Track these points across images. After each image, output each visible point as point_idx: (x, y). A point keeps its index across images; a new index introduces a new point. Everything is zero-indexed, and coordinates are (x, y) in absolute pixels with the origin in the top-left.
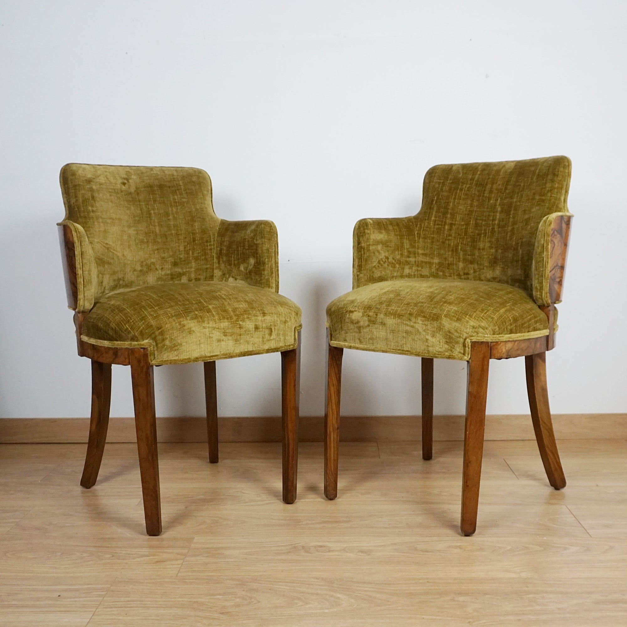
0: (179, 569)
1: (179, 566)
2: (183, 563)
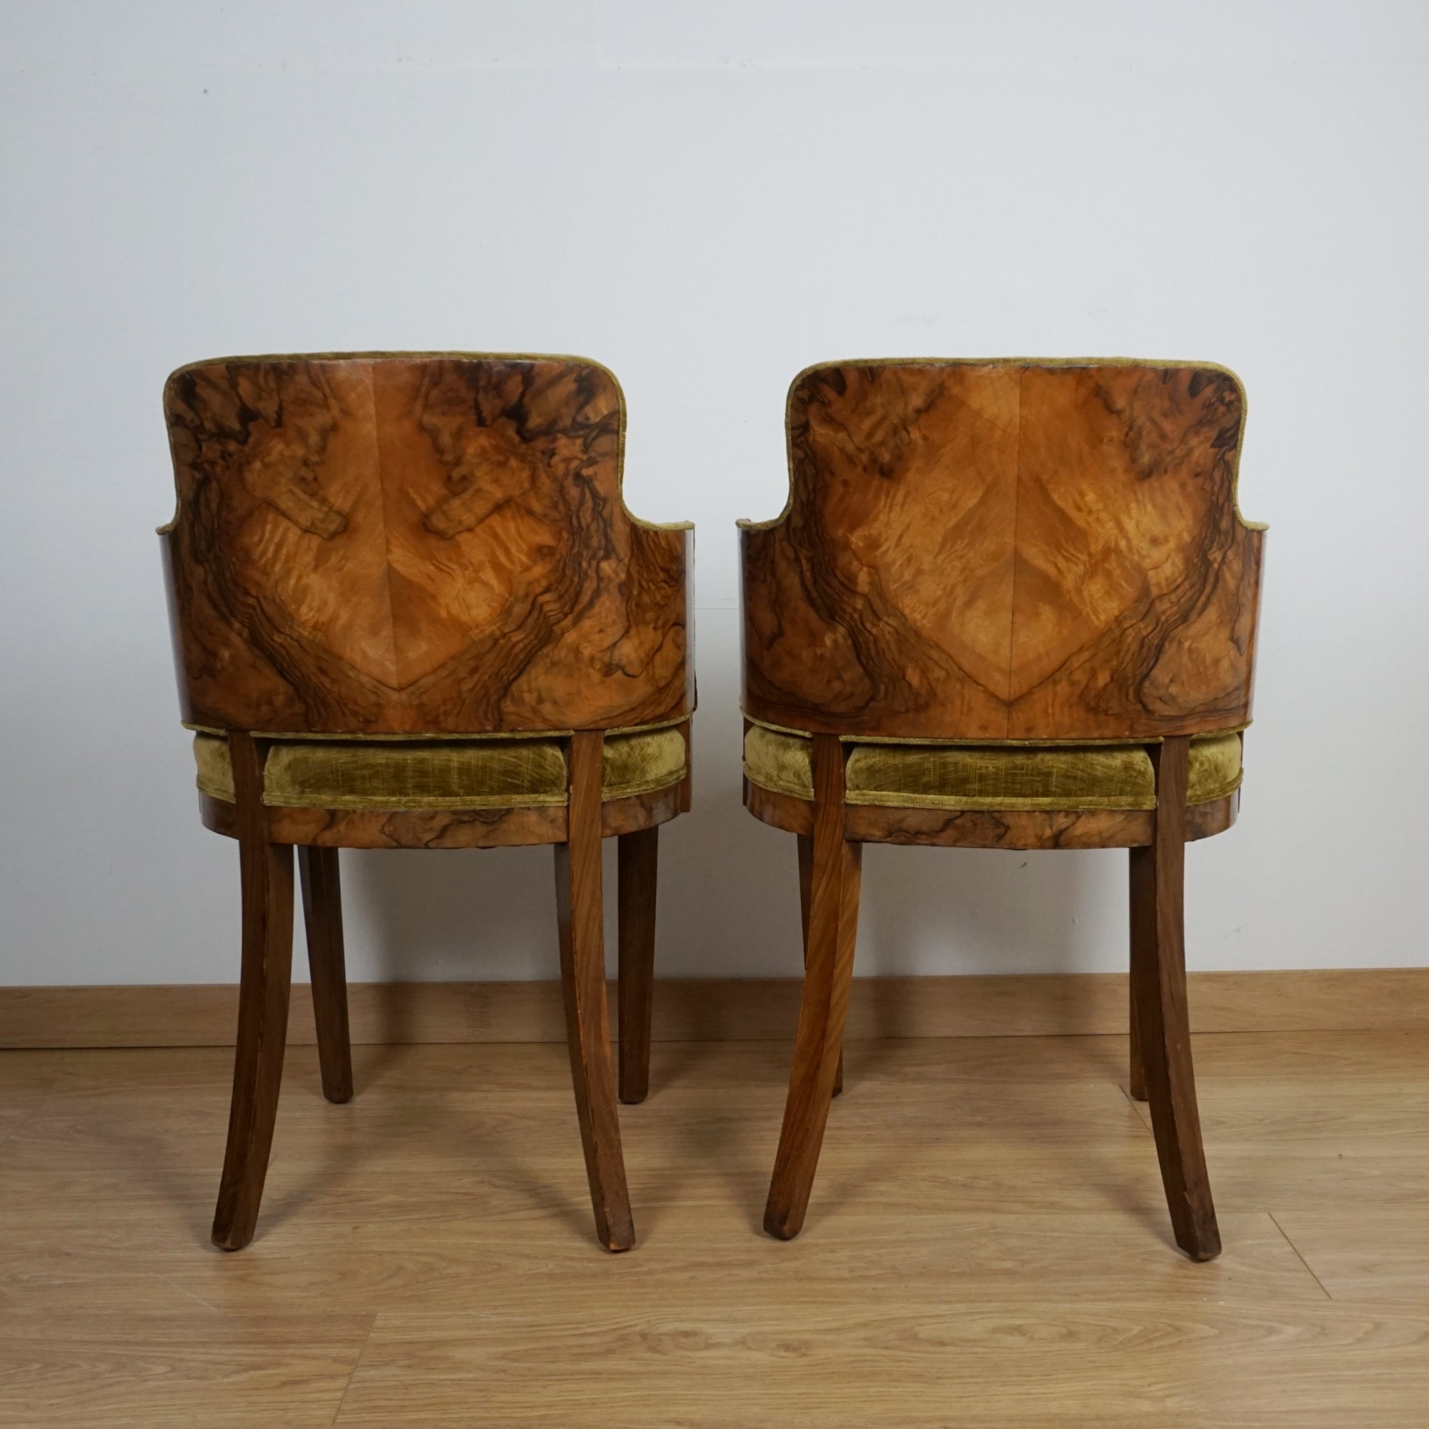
0: (339, 1402)
1: (339, 1395)
2: (350, 1387)
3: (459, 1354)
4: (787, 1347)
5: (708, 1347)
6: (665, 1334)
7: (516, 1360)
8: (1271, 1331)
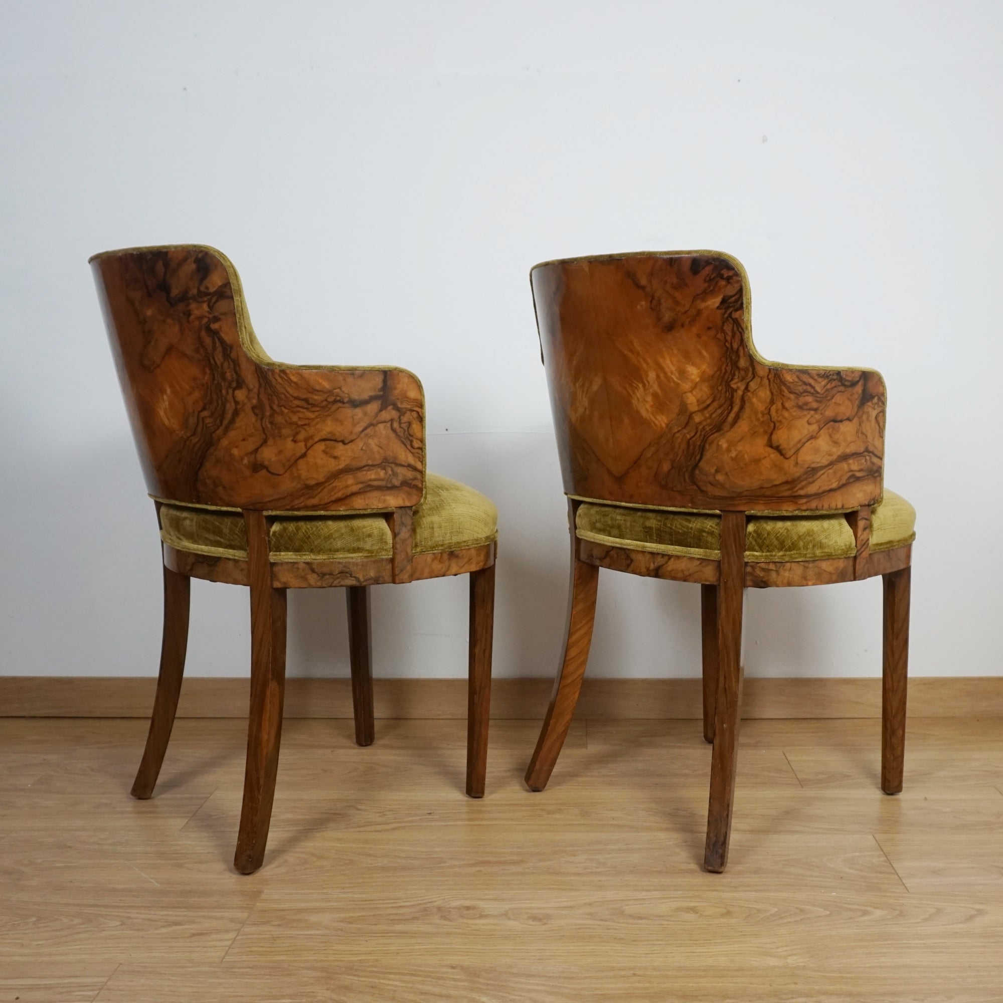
0: (228, 948)
1: (229, 943)
2: (238, 938)
3: (314, 918)
4: (534, 918)
5: (481, 917)
6: (455, 908)
7: (351, 923)
8: (865, 913)
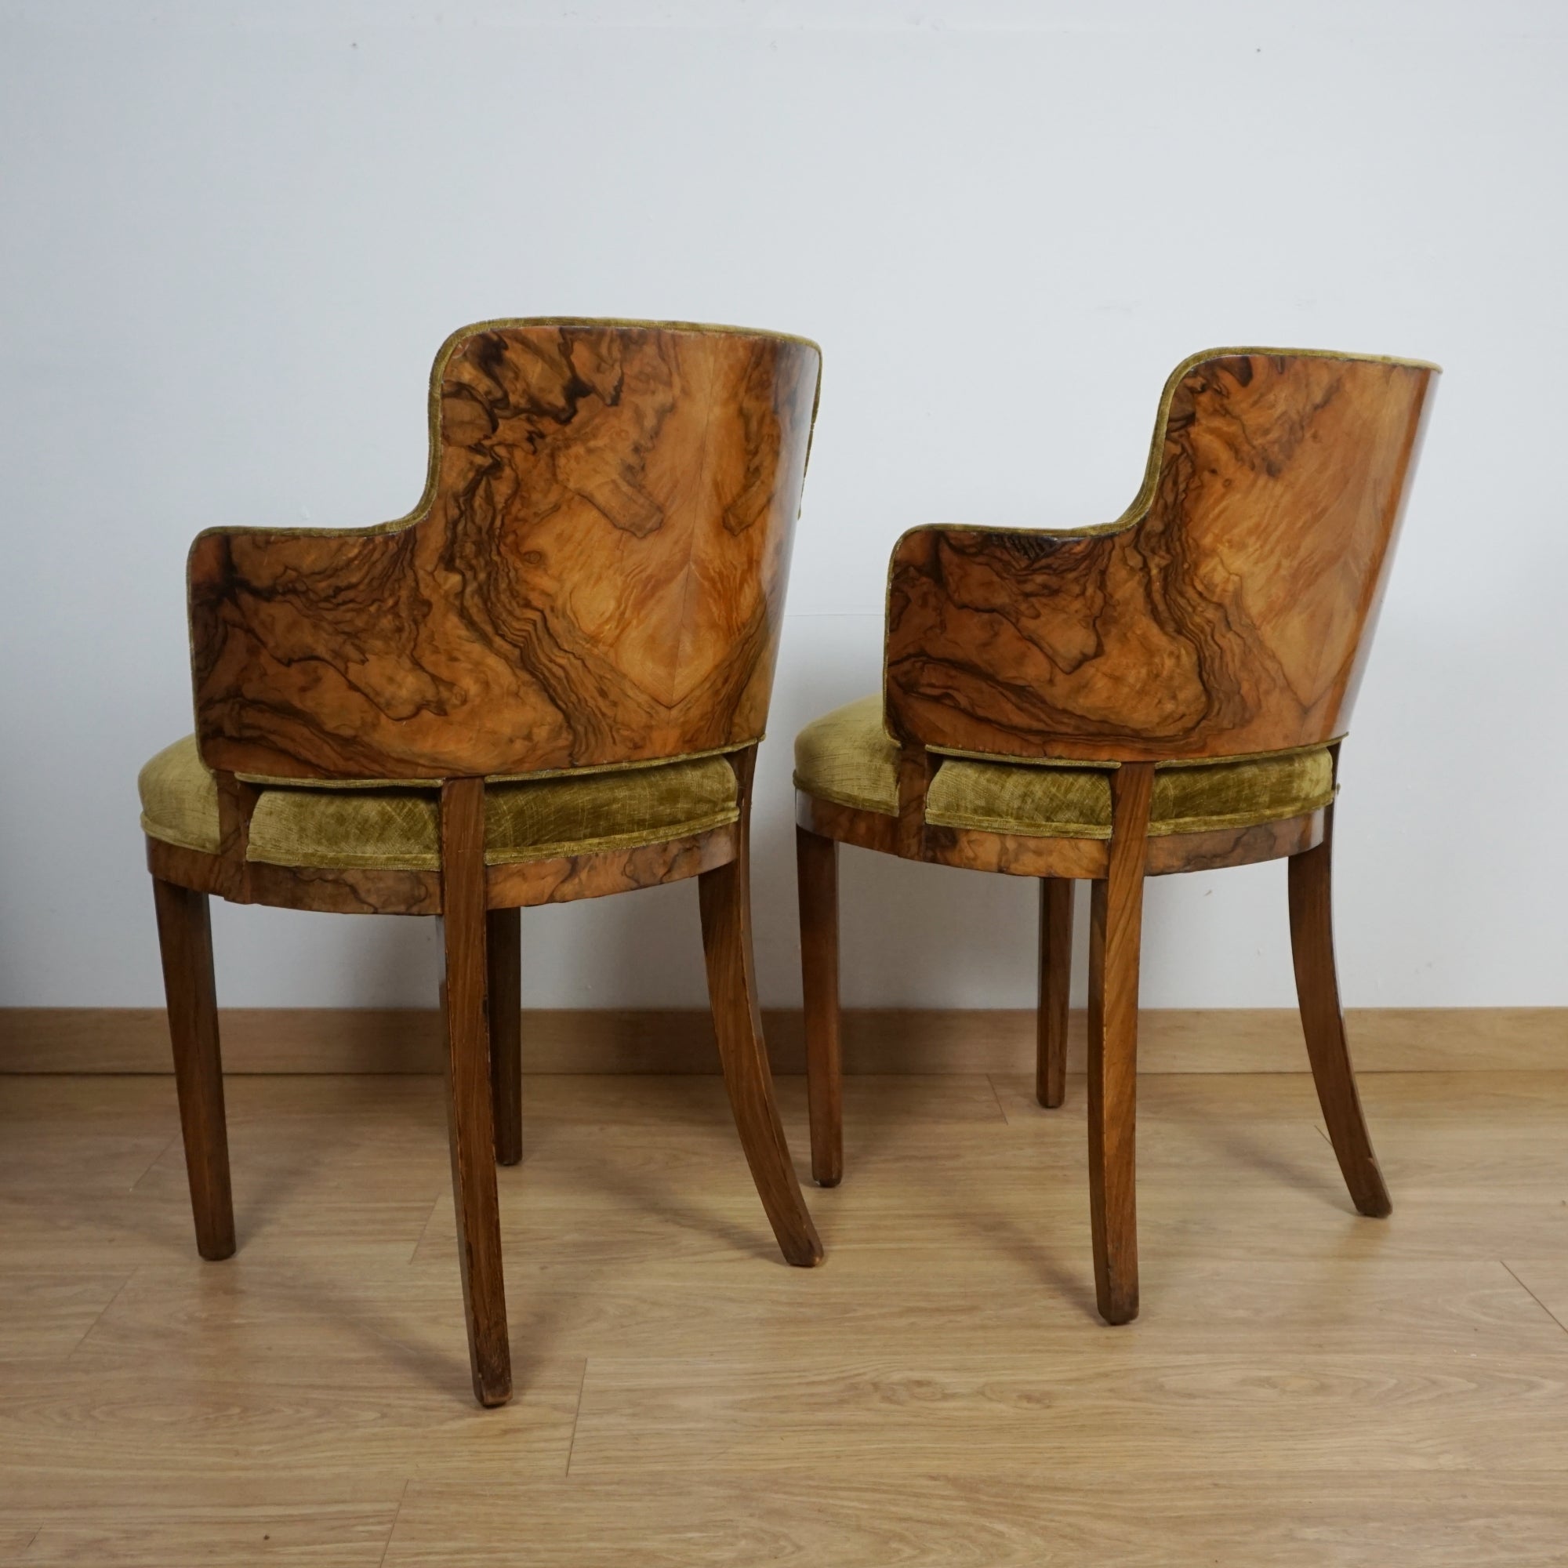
0: (567, 1453)
1: (567, 1444)
2: (576, 1436)
4: (1029, 1398)
5: (946, 1397)
6: (897, 1384)
7: (745, 1410)
8: (1532, 1386)
